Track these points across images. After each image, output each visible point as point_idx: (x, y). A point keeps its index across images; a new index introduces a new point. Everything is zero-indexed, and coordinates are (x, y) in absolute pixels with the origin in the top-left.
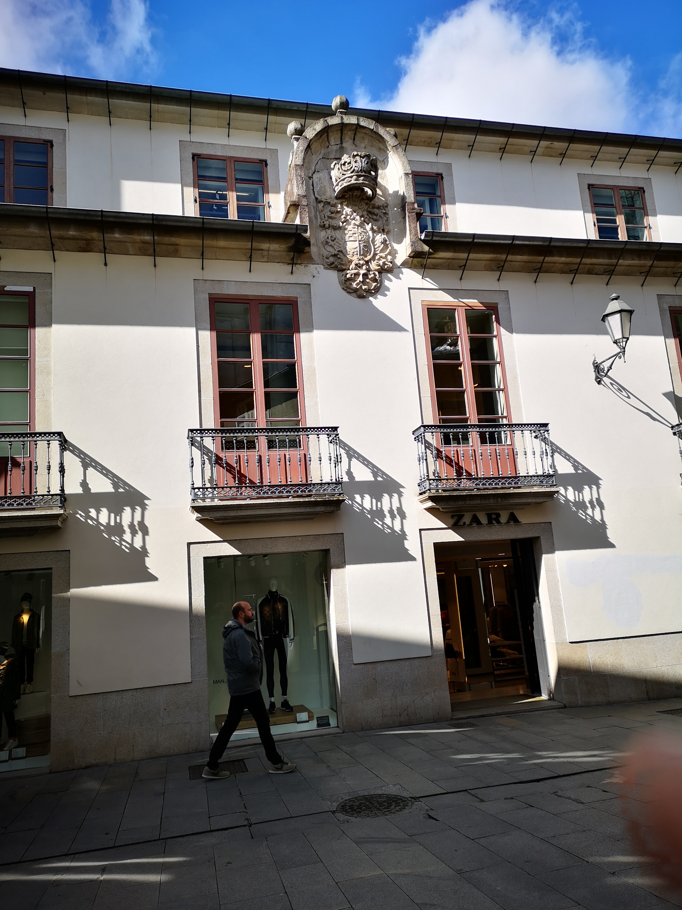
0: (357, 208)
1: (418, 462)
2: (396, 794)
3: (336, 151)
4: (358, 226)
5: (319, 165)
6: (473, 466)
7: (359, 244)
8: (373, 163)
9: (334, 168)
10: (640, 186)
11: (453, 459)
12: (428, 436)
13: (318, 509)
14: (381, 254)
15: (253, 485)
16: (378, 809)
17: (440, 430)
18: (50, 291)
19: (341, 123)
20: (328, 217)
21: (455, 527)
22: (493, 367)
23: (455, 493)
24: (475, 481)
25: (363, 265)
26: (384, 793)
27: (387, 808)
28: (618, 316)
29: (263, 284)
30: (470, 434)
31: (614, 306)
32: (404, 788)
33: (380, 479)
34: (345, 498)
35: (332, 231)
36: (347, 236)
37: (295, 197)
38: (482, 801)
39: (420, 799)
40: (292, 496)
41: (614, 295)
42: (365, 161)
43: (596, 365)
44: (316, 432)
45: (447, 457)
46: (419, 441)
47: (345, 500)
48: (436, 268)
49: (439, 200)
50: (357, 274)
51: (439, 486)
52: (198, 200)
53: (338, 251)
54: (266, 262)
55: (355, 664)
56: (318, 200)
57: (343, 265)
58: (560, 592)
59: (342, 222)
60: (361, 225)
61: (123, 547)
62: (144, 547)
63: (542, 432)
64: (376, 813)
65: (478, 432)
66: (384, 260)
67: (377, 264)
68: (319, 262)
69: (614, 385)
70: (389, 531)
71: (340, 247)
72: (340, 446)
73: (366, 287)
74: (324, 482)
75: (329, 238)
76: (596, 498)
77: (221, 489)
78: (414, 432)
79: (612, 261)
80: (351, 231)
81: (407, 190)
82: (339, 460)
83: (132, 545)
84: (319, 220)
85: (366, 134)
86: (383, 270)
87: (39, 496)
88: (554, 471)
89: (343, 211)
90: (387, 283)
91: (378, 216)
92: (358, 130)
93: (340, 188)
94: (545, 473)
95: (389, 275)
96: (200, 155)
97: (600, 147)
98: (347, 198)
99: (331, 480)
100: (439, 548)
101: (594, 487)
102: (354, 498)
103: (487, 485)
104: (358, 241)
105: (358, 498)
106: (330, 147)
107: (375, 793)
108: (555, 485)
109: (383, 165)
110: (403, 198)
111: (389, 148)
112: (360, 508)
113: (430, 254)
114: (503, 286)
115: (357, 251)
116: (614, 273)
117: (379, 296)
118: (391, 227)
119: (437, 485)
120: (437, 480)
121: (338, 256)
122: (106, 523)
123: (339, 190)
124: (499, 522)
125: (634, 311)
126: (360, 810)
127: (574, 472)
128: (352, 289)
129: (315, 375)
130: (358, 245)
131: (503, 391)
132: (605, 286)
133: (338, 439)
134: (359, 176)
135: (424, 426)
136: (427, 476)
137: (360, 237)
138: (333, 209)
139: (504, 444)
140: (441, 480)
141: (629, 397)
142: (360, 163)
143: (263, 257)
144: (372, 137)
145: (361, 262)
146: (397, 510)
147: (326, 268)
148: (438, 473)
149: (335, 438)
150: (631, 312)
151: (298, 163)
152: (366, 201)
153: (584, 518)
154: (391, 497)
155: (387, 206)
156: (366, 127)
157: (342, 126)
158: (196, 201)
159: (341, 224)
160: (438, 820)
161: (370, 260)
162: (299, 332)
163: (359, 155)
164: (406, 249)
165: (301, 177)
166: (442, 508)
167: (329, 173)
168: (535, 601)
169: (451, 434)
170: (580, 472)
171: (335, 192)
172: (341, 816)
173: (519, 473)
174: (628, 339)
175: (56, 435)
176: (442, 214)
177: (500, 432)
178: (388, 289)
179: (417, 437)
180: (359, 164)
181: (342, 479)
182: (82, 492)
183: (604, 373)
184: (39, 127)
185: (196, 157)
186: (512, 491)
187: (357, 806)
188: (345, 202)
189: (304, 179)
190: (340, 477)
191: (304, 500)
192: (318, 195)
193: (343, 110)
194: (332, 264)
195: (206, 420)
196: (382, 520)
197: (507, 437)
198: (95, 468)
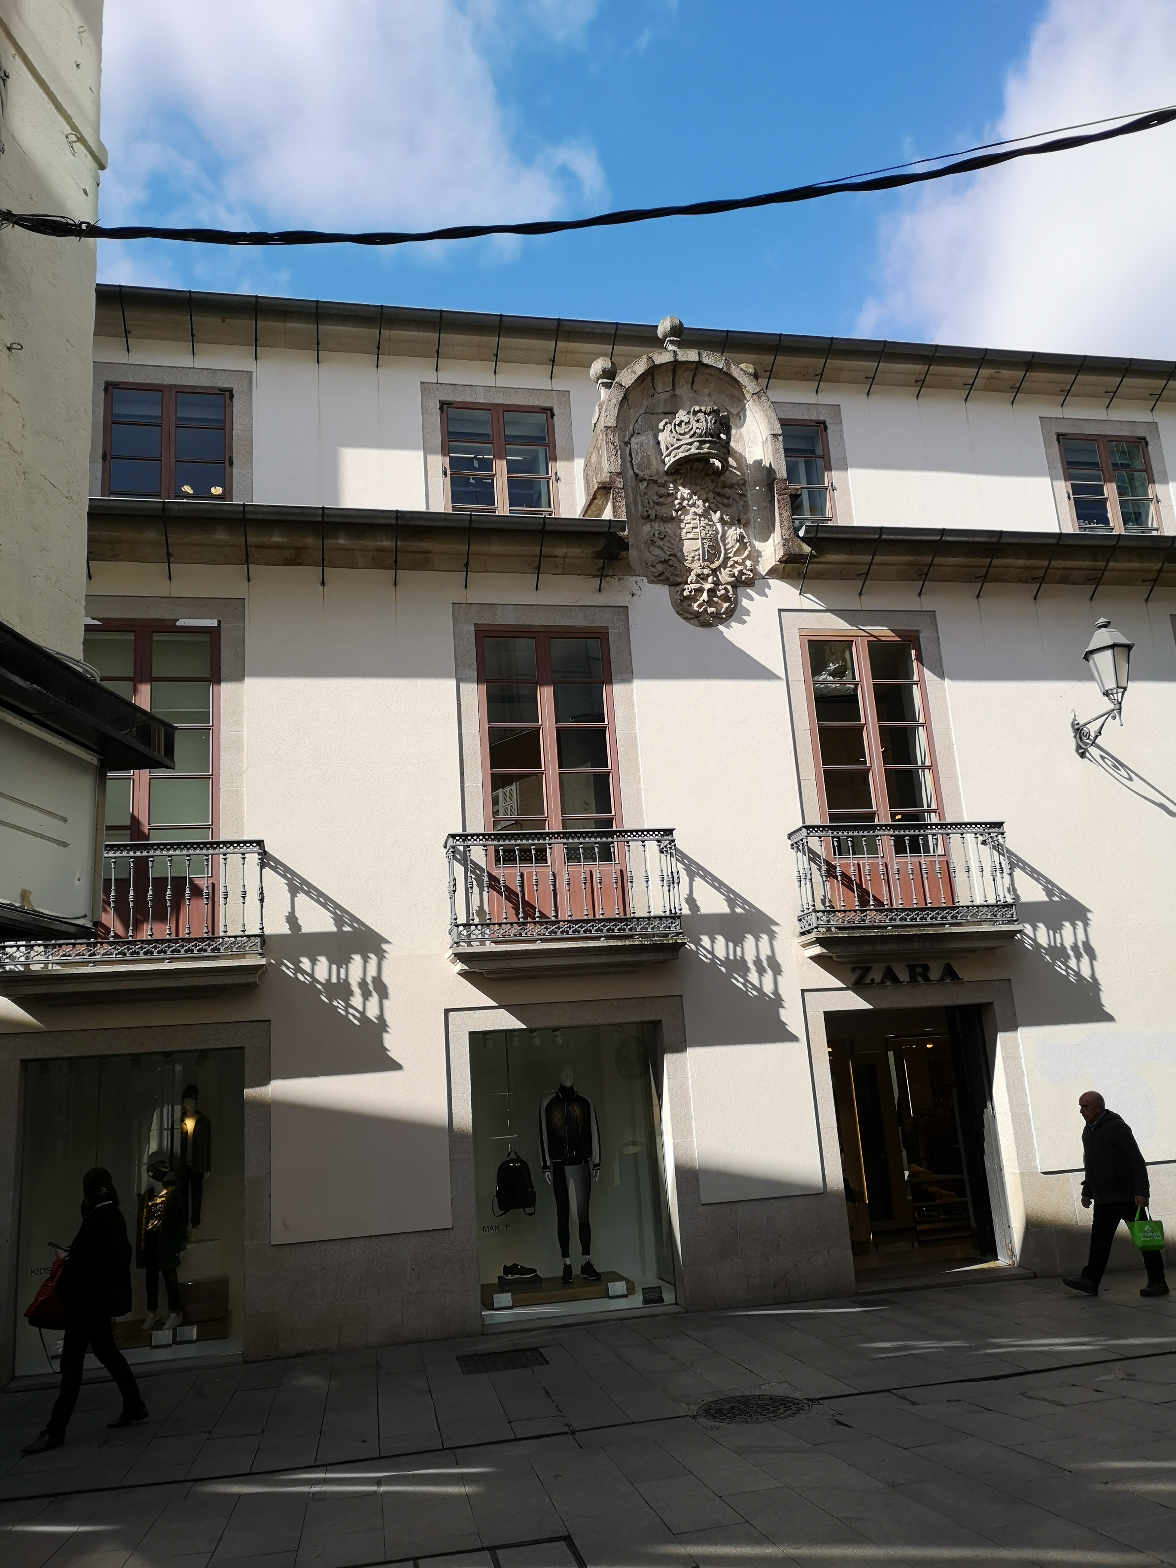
0: (698, 488)
1: (797, 884)
2: (784, 1395)
3: (666, 401)
4: (700, 516)
5: (640, 423)
6: (885, 889)
7: (703, 543)
8: (723, 421)
9: (664, 429)
10: (1140, 434)
11: (853, 879)
12: (814, 843)
13: (645, 957)
14: (736, 559)
15: (544, 920)
16: (761, 1414)
17: (832, 833)
18: (241, 625)
19: (673, 361)
20: (654, 502)
21: (858, 986)
22: (914, 729)
23: (858, 934)
24: (889, 913)
25: (708, 575)
26: (765, 1394)
27: (772, 1413)
28: (1109, 653)
29: (555, 607)
30: (879, 840)
31: (1103, 637)
32: (794, 1387)
33: (739, 910)
34: (685, 941)
35: (661, 524)
36: (684, 531)
37: (605, 475)
38: (914, 1403)
39: (820, 1401)
40: (605, 936)
41: (1102, 620)
42: (711, 419)
43: (1076, 727)
44: (640, 837)
45: (843, 875)
46: (798, 849)
47: (686, 943)
48: (822, 577)
49: (820, 462)
50: (700, 591)
51: (832, 922)
52: (449, 472)
53: (670, 555)
54: (560, 574)
55: (703, 1205)
56: (638, 478)
57: (677, 575)
58: (1025, 1091)
59: (675, 511)
60: (705, 515)
61: (351, 1017)
62: (381, 1017)
63: (992, 835)
64: (757, 1418)
65: (891, 836)
66: (740, 568)
67: (730, 574)
68: (641, 572)
69: (1105, 760)
70: (755, 993)
71: (672, 549)
72: (677, 859)
73: (713, 609)
74: (652, 914)
75: (656, 534)
76: (1083, 942)
77: (497, 927)
78: (790, 836)
79: (1098, 563)
80: (690, 523)
81: (776, 460)
82: (676, 881)
83: (363, 1014)
84: (640, 508)
85: (711, 375)
86: (739, 583)
87: (229, 937)
88: (1014, 899)
89: (677, 493)
90: (745, 603)
91: (731, 500)
92: (700, 369)
93: (673, 460)
94: (1000, 901)
95: (748, 590)
96: (452, 404)
97: (1074, 376)
98: (683, 474)
99: (665, 912)
100: (833, 1019)
101: (1080, 924)
102: (700, 940)
103: (908, 920)
104: (700, 539)
105: (706, 941)
106: (656, 395)
107: (752, 1394)
108: (1016, 921)
109: (737, 421)
110: (770, 471)
111: (747, 396)
112: (709, 956)
113: (812, 556)
114: (928, 603)
115: (699, 555)
116: (1101, 582)
117: (733, 624)
118: (751, 515)
119: (828, 921)
120: (828, 912)
121: (670, 563)
122: (326, 980)
123: (671, 462)
124: (927, 979)
125: (1133, 646)
126: (732, 1414)
127: (1047, 899)
128: (691, 613)
129: (636, 746)
130: (700, 545)
131: (929, 769)
132: (1088, 601)
133: (673, 848)
134: (702, 443)
135: (808, 828)
136: (814, 906)
137: (703, 533)
138: (662, 491)
139: (932, 853)
140: (834, 912)
141: (1130, 779)
142: (705, 424)
143: (556, 566)
144: (721, 379)
145: (706, 571)
146: (767, 960)
147: (651, 582)
148: (830, 901)
149: (669, 846)
150: (1129, 647)
151: (609, 425)
152: (712, 477)
153: (1064, 973)
154: (757, 939)
155: (744, 484)
156: (711, 366)
157: (676, 365)
158: (445, 474)
159: (674, 513)
160: (851, 1427)
161: (719, 567)
162: (611, 683)
163: (703, 410)
164: (775, 550)
165: (614, 445)
166: (837, 957)
167: (656, 437)
168: (986, 1106)
169: (849, 839)
170: (1056, 899)
171: (665, 465)
172: (708, 1423)
173: (958, 902)
174: (1125, 689)
175: (254, 845)
176: (827, 485)
177: (926, 836)
178: (748, 613)
179: (796, 843)
180: (703, 424)
181: (681, 910)
182: (290, 932)
183: (1091, 740)
184: (213, 369)
185: (445, 406)
186: (948, 930)
187: (727, 1410)
188: (680, 479)
189: (618, 448)
190: (678, 907)
191: (624, 944)
192: (638, 469)
193: (675, 339)
194: (660, 575)
195: (472, 817)
196: (744, 977)
197: (937, 844)
198: (307, 893)
